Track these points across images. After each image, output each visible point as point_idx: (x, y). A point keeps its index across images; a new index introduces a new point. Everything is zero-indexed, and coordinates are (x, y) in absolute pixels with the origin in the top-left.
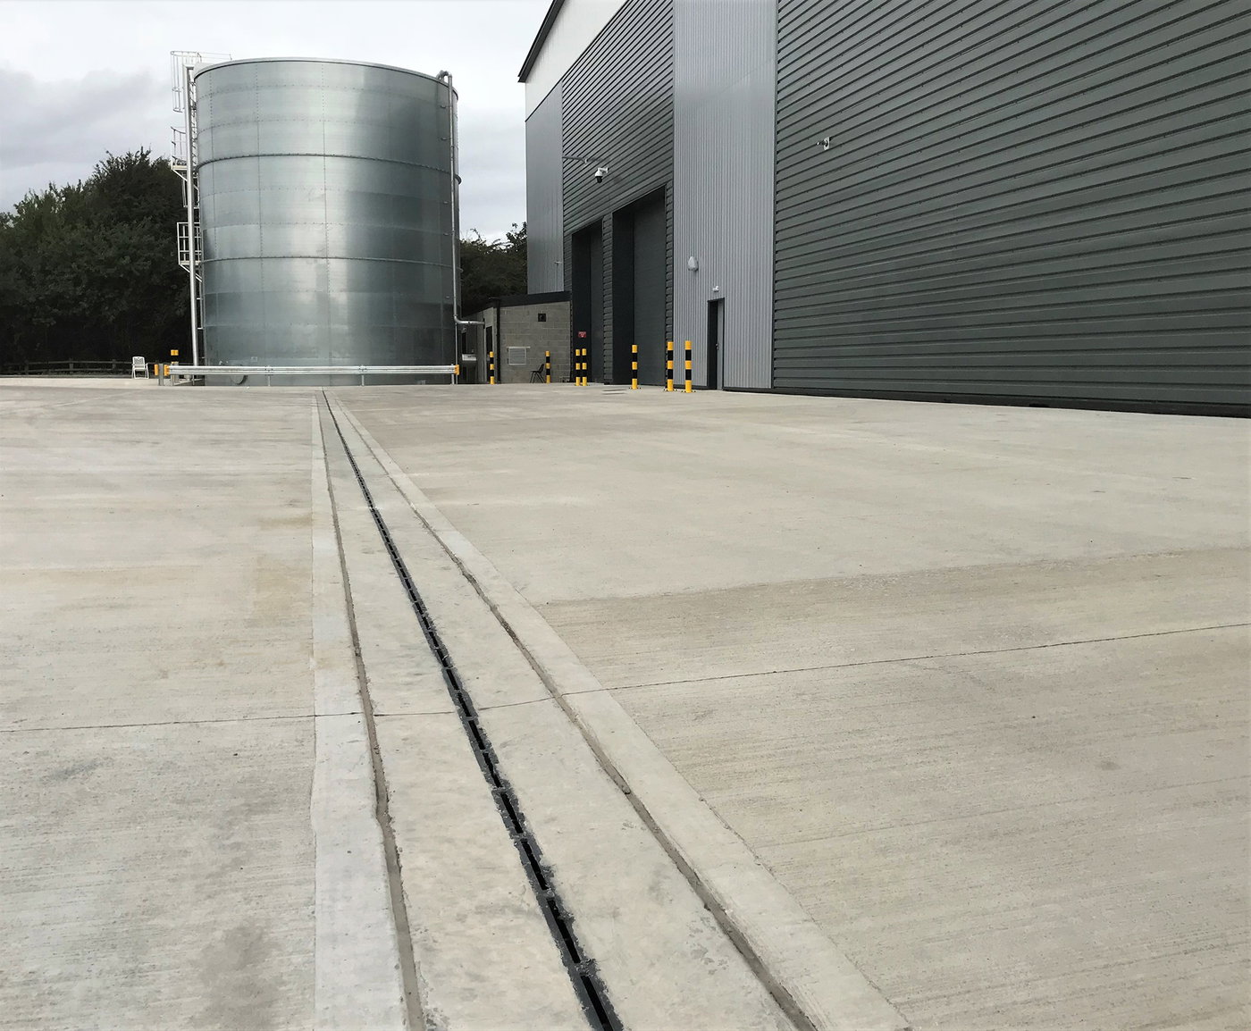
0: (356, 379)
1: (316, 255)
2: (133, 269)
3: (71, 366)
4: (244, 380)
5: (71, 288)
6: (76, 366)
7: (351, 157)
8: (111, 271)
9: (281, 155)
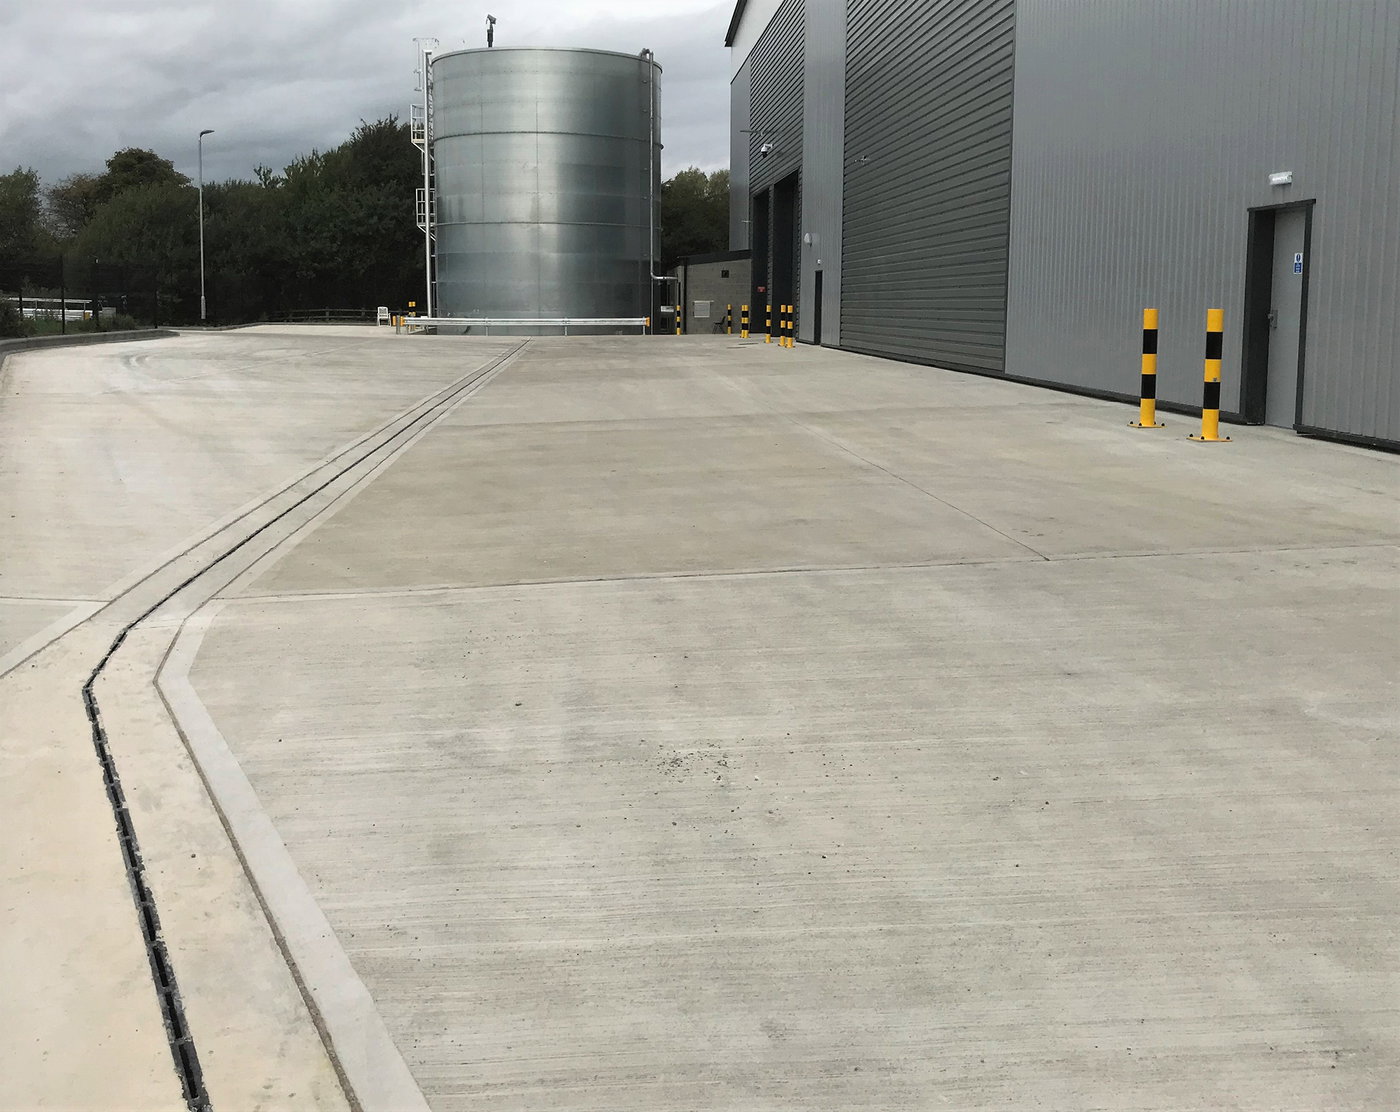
0: (560, 330)
1: (529, 221)
2: (380, 228)
3: (327, 313)
4: (468, 330)
5: (328, 244)
6: (331, 313)
7: (560, 133)
8: (361, 230)
9: (500, 133)
